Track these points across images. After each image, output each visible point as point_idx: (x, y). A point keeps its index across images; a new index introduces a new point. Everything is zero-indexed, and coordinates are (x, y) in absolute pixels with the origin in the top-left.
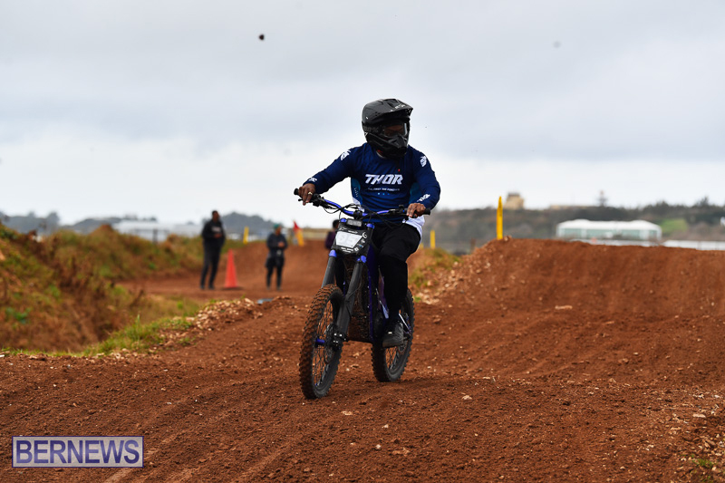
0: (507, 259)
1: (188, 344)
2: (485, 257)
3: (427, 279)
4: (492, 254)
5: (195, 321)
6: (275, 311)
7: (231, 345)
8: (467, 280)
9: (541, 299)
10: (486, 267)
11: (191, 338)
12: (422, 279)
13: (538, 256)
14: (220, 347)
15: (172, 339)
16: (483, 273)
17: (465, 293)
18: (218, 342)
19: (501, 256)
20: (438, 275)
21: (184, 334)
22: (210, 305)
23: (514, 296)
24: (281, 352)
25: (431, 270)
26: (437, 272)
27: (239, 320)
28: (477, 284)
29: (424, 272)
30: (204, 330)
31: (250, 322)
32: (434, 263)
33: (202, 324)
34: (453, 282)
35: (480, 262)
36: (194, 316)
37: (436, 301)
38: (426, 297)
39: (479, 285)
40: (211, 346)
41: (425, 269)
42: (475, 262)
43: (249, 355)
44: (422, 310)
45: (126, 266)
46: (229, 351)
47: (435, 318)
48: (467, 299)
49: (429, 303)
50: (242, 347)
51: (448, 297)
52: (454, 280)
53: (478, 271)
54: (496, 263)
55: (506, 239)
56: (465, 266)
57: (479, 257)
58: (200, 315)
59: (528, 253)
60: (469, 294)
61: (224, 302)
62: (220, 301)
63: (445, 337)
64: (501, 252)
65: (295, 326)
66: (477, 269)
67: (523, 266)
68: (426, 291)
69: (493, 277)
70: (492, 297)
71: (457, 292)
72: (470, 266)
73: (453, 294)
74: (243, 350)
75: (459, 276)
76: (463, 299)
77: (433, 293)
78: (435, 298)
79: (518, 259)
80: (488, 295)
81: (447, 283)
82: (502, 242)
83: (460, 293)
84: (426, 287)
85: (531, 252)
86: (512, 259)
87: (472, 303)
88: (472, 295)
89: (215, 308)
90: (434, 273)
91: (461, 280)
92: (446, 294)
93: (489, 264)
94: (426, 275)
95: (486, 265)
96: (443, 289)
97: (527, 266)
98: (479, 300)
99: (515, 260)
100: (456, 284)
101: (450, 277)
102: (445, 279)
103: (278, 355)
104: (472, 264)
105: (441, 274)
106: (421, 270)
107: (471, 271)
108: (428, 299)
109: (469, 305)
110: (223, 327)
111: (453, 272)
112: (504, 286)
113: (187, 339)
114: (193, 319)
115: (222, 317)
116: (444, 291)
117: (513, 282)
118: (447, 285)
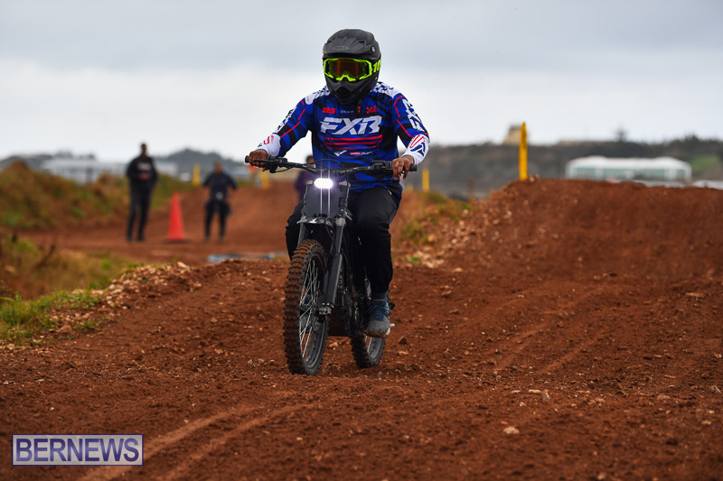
0: (534, 205)
1: (91, 330)
2: (504, 202)
3: (427, 233)
4: (513, 199)
5: (103, 296)
6: (220, 281)
7: (153, 331)
8: (481, 234)
9: (580, 259)
10: (506, 217)
11: (96, 321)
12: (420, 233)
13: (576, 201)
14: (137, 335)
15: (69, 323)
16: (503, 224)
17: (479, 252)
18: (136, 326)
19: (526, 202)
20: (442, 227)
21: (87, 315)
22: (127, 272)
23: (543, 255)
24: (226, 340)
25: (432, 220)
26: (441, 223)
27: (167, 293)
28: (494, 239)
29: (424, 224)
30: (117, 309)
31: (185, 297)
32: (436, 212)
33: (114, 299)
34: (462, 237)
35: (497, 210)
36: (103, 288)
37: (440, 262)
38: (427, 256)
39: (497, 241)
40: (126, 332)
41: (425, 220)
42: (491, 210)
43: (180, 346)
44: (425, 278)
45: (44, 213)
46: (150, 340)
47: (443, 289)
48: (481, 259)
49: (430, 265)
50: (171, 334)
51: (455, 258)
52: (463, 233)
53: (496, 222)
54: (519, 211)
55: (532, 179)
56: (478, 216)
57: (496, 203)
58: (112, 287)
59: (562, 198)
60: (484, 253)
61: (148, 267)
62: (143, 265)
63: (458, 317)
64: (526, 196)
65: (248, 302)
66: (494, 218)
67: (555, 216)
68: (427, 248)
69: (516, 230)
70: (515, 256)
71: (468, 250)
72: (485, 216)
73: (462, 253)
74: (171, 338)
75: (471, 228)
76: (476, 259)
77: (436, 250)
78: (439, 258)
79: (548, 206)
80: (509, 254)
81: (454, 237)
82: (527, 183)
83: (473, 251)
84: (427, 243)
85: (566, 196)
86: (541, 205)
87: (489, 265)
88: (488, 254)
89: (135, 276)
90: (436, 224)
91: (473, 234)
92: (452, 253)
93: (509, 213)
94: (425, 227)
95: (506, 214)
96: (449, 246)
97: (561, 216)
98: (497, 261)
99: (544, 208)
100: (466, 239)
101: (458, 231)
102: (452, 233)
103: (221, 345)
104: (487, 212)
105: (446, 226)
106: (420, 221)
107: (487, 222)
108: (429, 260)
109: (484, 268)
110: (144, 304)
111: (462, 223)
112: (531, 243)
113: (89, 322)
114: (101, 292)
115: (142, 290)
116: (450, 249)
117: (542, 236)
118: (454, 241)
